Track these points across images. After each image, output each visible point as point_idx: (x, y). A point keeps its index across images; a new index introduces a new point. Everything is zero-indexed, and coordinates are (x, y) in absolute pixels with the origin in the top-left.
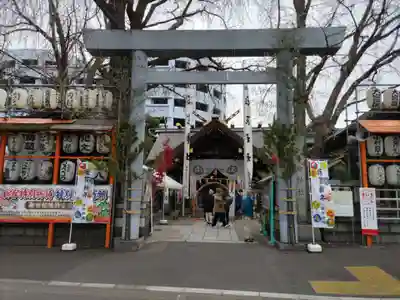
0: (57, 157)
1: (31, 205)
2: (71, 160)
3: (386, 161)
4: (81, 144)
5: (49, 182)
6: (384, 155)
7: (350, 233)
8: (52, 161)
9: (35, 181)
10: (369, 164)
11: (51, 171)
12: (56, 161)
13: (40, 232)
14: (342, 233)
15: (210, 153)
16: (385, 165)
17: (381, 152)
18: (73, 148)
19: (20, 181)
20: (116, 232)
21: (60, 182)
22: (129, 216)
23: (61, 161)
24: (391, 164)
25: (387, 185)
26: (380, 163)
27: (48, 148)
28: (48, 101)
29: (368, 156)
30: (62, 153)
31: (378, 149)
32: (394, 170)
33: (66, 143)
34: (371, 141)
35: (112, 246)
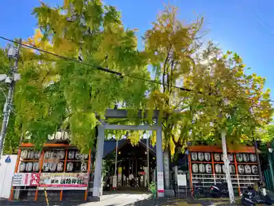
0: (66, 161)
2: (72, 162)
3: (198, 162)
4: (77, 154)
6: (198, 160)
7: (185, 193)
8: (64, 163)
9: (56, 171)
10: (193, 164)
11: (63, 166)
13: (56, 194)
14: (183, 193)
17: (196, 158)
18: (73, 157)
19: (49, 171)
20: (90, 194)
21: (67, 172)
23: (67, 163)
25: (199, 172)
26: (196, 163)
27: (62, 157)
29: (192, 160)
32: (201, 166)
33: (70, 155)
34: (192, 154)
35: (87, 200)
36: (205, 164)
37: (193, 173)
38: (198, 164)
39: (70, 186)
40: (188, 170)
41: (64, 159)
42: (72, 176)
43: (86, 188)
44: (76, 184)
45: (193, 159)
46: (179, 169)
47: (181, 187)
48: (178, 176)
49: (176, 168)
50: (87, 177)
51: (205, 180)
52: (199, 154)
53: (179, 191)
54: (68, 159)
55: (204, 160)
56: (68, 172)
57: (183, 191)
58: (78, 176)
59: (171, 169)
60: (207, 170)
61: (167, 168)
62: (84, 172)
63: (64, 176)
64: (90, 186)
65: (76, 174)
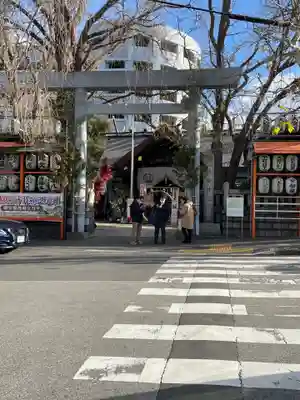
0: (21, 172)
1: (5, 208)
2: (33, 175)
3: (271, 175)
4: (39, 162)
5: (18, 191)
6: (271, 170)
7: (240, 229)
8: (19, 175)
10: (258, 177)
11: (18, 182)
12: (21, 176)
14: (235, 229)
17: (268, 167)
18: (33, 166)
21: (25, 191)
22: (76, 216)
23: (25, 175)
24: (276, 177)
25: (271, 192)
26: (267, 177)
27: (15, 165)
28: (13, 129)
29: (258, 170)
30: (25, 169)
31: (265, 166)
32: (277, 182)
33: (28, 162)
34: (261, 159)
35: (65, 238)
36: (285, 178)
37: (258, 194)
38: (271, 178)
40: (249, 188)
41: (18, 169)
45: (262, 168)
46: (231, 188)
47: (233, 219)
48: (229, 200)
49: (227, 185)
51: (281, 208)
52: (275, 159)
53: (228, 224)
55: (285, 170)
56: (28, 192)
57: (235, 225)
59: (218, 186)
60: (288, 189)
62: (55, 192)
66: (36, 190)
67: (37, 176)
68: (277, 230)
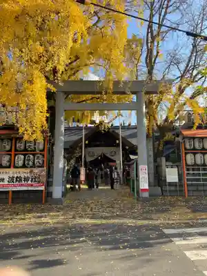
0: (13, 153)
2: (22, 154)
3: (194, 151)
5: (9, 167)
6: (194, 149)
7: (176, 191)
8: (11, 155)
10: (186, 154)
11: (10, 159)
12: (13, 156)
13: (4, 196)
15: (98, 143)
16: (195, 154)
17: (192, 147)
18: (22, 148)
20: (49, 194)
21: (15, 167)
23: (16, 155)
24: (198, 153)
25: (195, 164)
26: (192, 153)
27: (8, 148)
29: (185, 149)
31: (190, 145)
32: (199, 156)
33: (18, 145)
34: (187, 141)
35: (46, 201)
37: (187, 165)
39: (22, 185)
40: (180, 161)
41: (10, 150)
42: (23, 173)
43: (42, 188)
44: (29, 182)
45: (188, 147)
46: (166, 161)
47: (170, 184)
48: (167, 170)
49: (163, 159)
50: (44, 173)
52: (196, 141)
53: (168, 188)
54: (16, 150)
55: (203, 149)
56: (17, 167)
57: (173, 188)
58: (31, 172)
59: (155, 161)
61: (152, 159)
62: (39, 167)
63: (12, 172)
64: (49, 184)
65: (28, 170)
66: (24, 166)
67: (25, 155)
68: (201, 191)
